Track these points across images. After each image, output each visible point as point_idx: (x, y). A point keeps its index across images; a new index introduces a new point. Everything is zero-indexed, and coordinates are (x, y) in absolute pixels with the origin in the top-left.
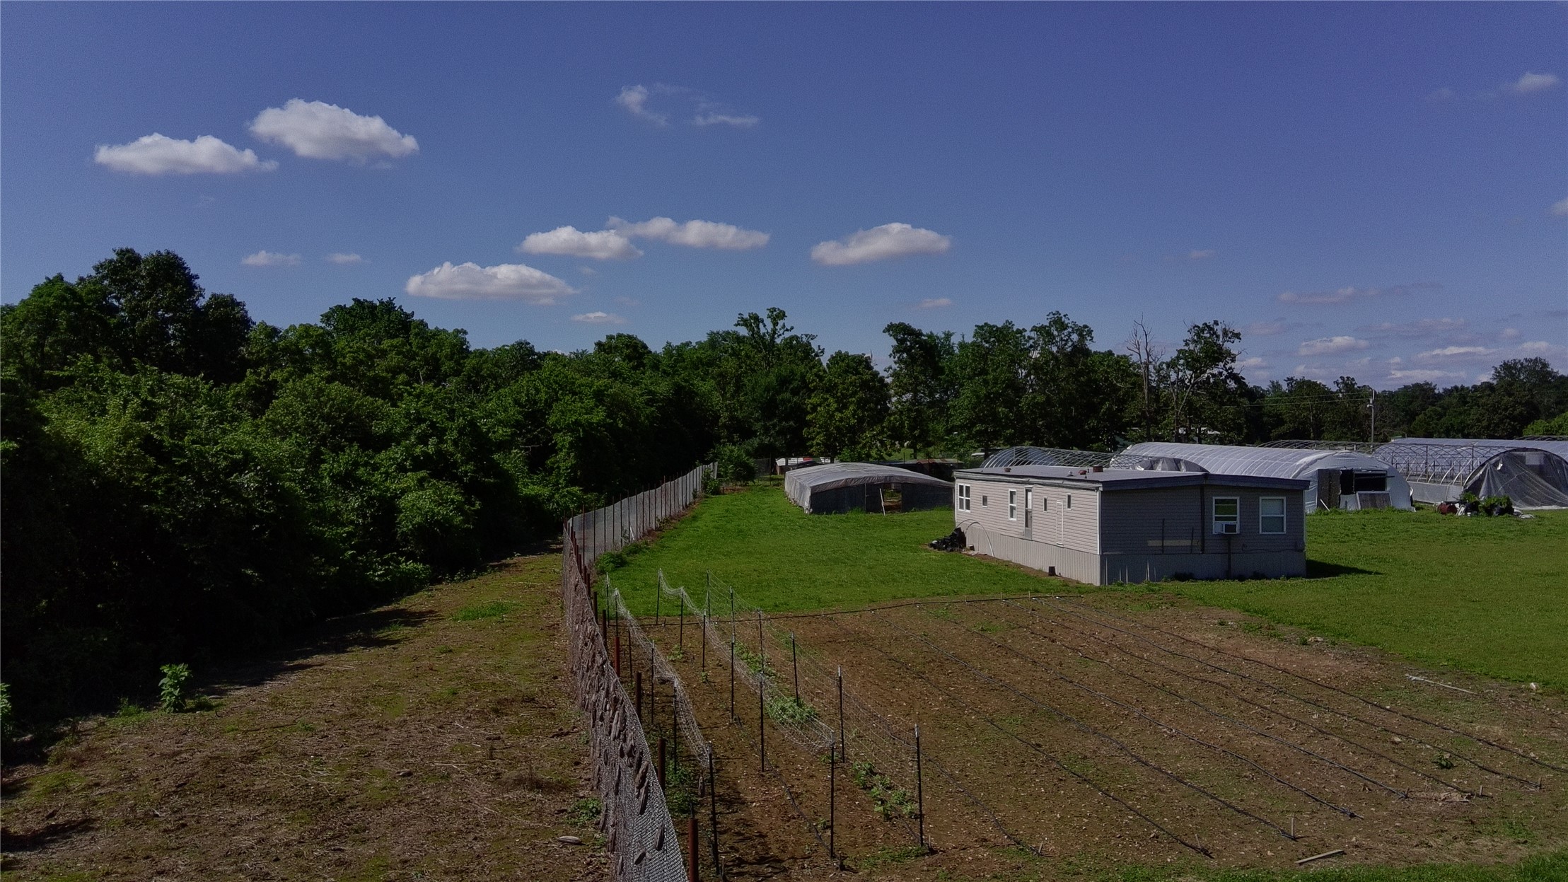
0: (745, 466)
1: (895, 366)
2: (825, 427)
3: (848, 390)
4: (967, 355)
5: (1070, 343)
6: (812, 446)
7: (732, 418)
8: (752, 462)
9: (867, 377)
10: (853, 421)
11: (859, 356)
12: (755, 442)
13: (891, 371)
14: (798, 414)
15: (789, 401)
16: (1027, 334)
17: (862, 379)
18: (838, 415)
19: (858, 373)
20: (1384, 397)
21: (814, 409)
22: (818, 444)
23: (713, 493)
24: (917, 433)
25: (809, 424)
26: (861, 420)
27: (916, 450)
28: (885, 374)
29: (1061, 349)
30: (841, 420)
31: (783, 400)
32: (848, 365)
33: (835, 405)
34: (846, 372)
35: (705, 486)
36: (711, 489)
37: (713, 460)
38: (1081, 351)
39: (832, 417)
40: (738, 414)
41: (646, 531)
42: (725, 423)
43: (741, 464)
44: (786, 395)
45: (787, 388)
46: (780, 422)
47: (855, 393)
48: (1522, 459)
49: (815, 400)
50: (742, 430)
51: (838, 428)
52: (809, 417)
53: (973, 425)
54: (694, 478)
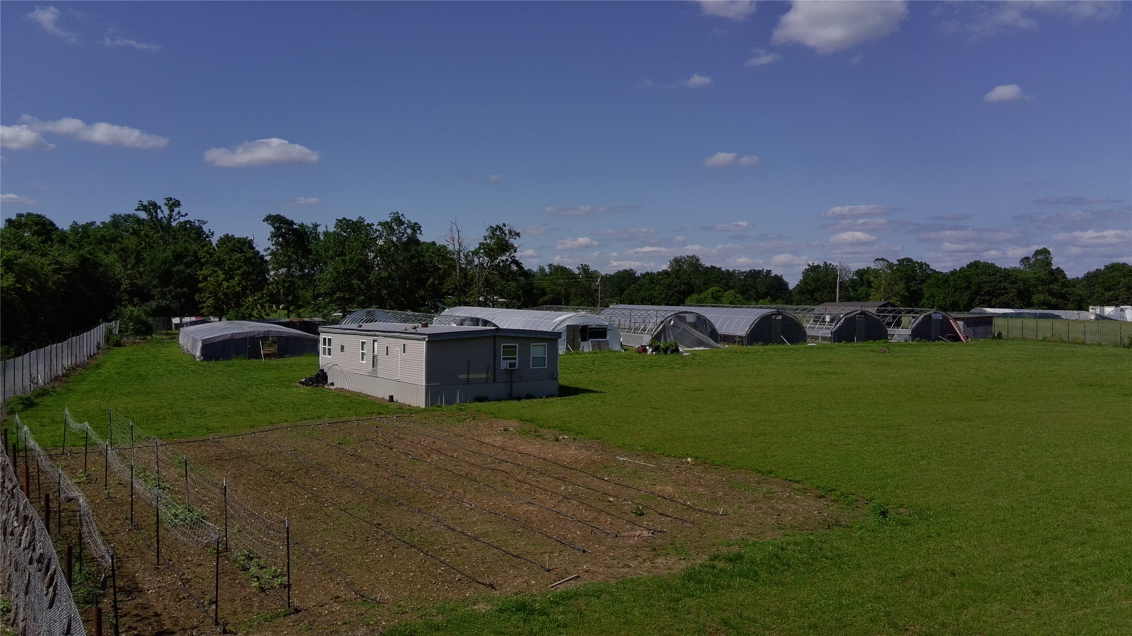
0: (144, 323)
1: (273, 248)
2: (214, 293)
3: (234, 264)
4: (329, 241)
5: (406, 235)
6: (203, 308)
7: (132, 285)
8: (150, 320)
9: (250, 254)
10: (238, 289)
11: (243, 239)
12: (153, 304)
13: (269, 251)
14: (192, 283)
15: (183, 272)
16: (375, 227)
17: (246, 256)
18: (225, 284)
19: (242, 252)
20: (606, 278)
21: (205, 278)
22: (208, 306)
23: (115, 345)
24: (290, 298)
25: (200, 291)
26: (245, 288)
27: (289, 311)
28: (265, 253)
29: (399, 239)
30: (228, 287)
31: (178, 271)
32: (234, 245)
33: (223, 276)
34: (232, 250)
35: (107, 340)
36: (112, 342)
37: (115, 319)
38: (413, 241)
39: (220, 285)
40: (139, 282)
41: (53, 377)
42: (126, 288)
43: (139, 321)
44: (181, 267)
45: (182, 262)
46: (175, 288)
47: (239, 267)
48: (684, 318)
49: (205, 272)
50: (141, 295)
51: (225, 294)
52: (200, 285)
53: (334, 293)
54: (98, 333)
